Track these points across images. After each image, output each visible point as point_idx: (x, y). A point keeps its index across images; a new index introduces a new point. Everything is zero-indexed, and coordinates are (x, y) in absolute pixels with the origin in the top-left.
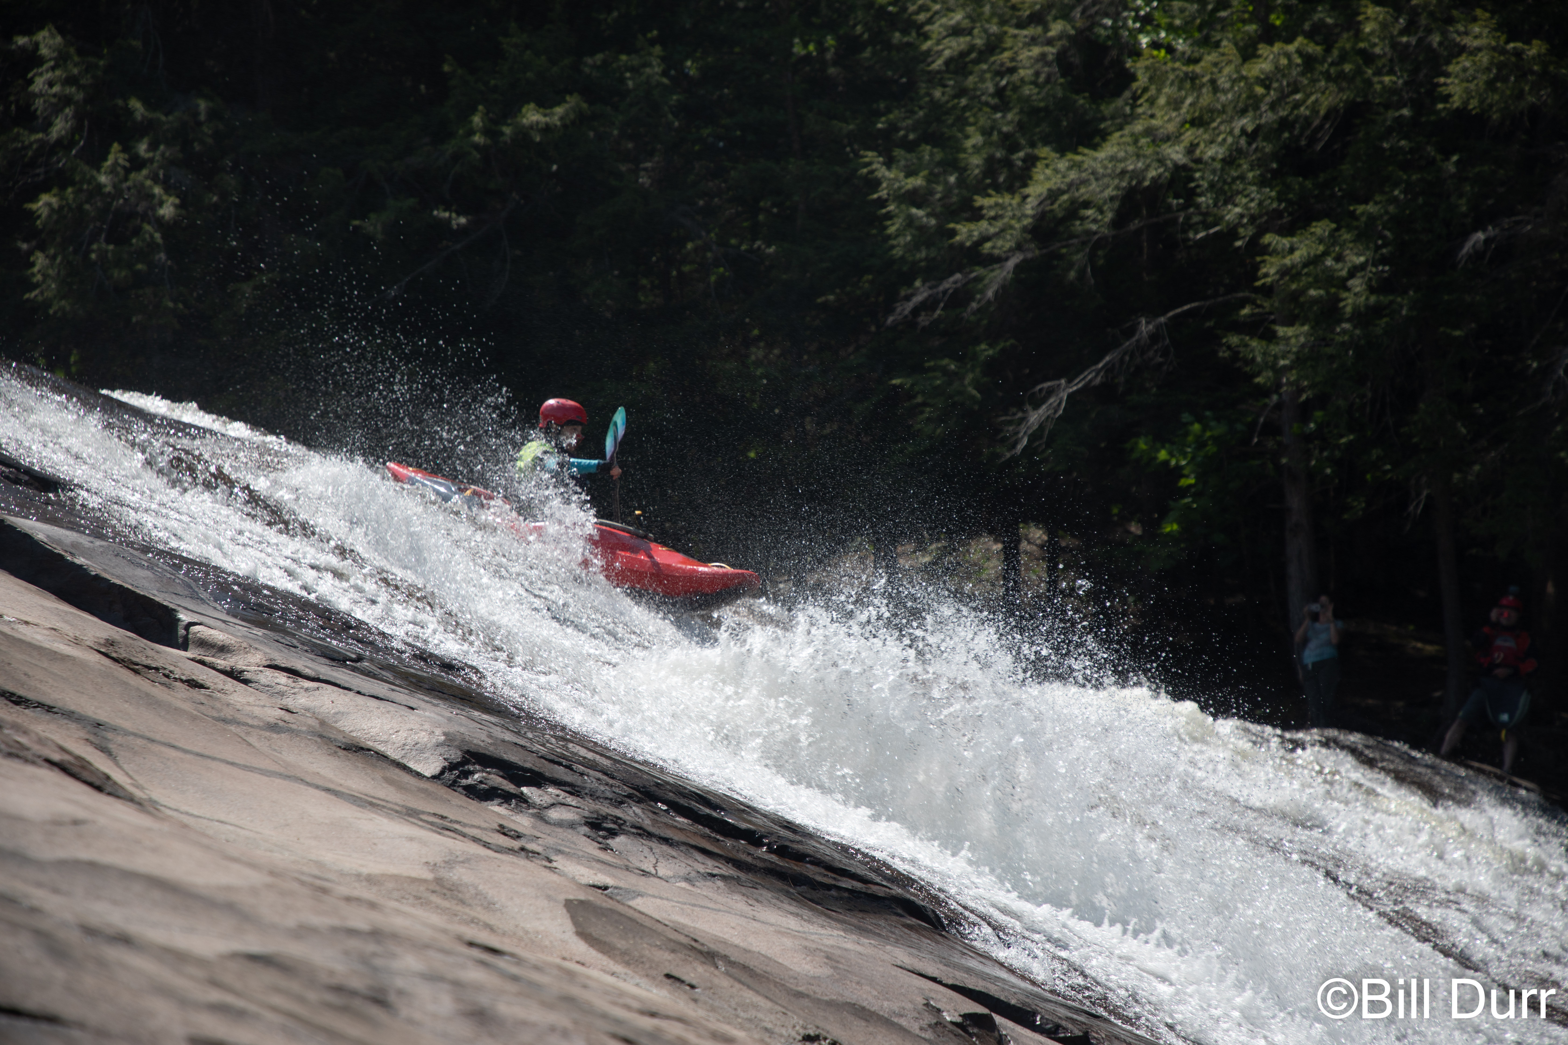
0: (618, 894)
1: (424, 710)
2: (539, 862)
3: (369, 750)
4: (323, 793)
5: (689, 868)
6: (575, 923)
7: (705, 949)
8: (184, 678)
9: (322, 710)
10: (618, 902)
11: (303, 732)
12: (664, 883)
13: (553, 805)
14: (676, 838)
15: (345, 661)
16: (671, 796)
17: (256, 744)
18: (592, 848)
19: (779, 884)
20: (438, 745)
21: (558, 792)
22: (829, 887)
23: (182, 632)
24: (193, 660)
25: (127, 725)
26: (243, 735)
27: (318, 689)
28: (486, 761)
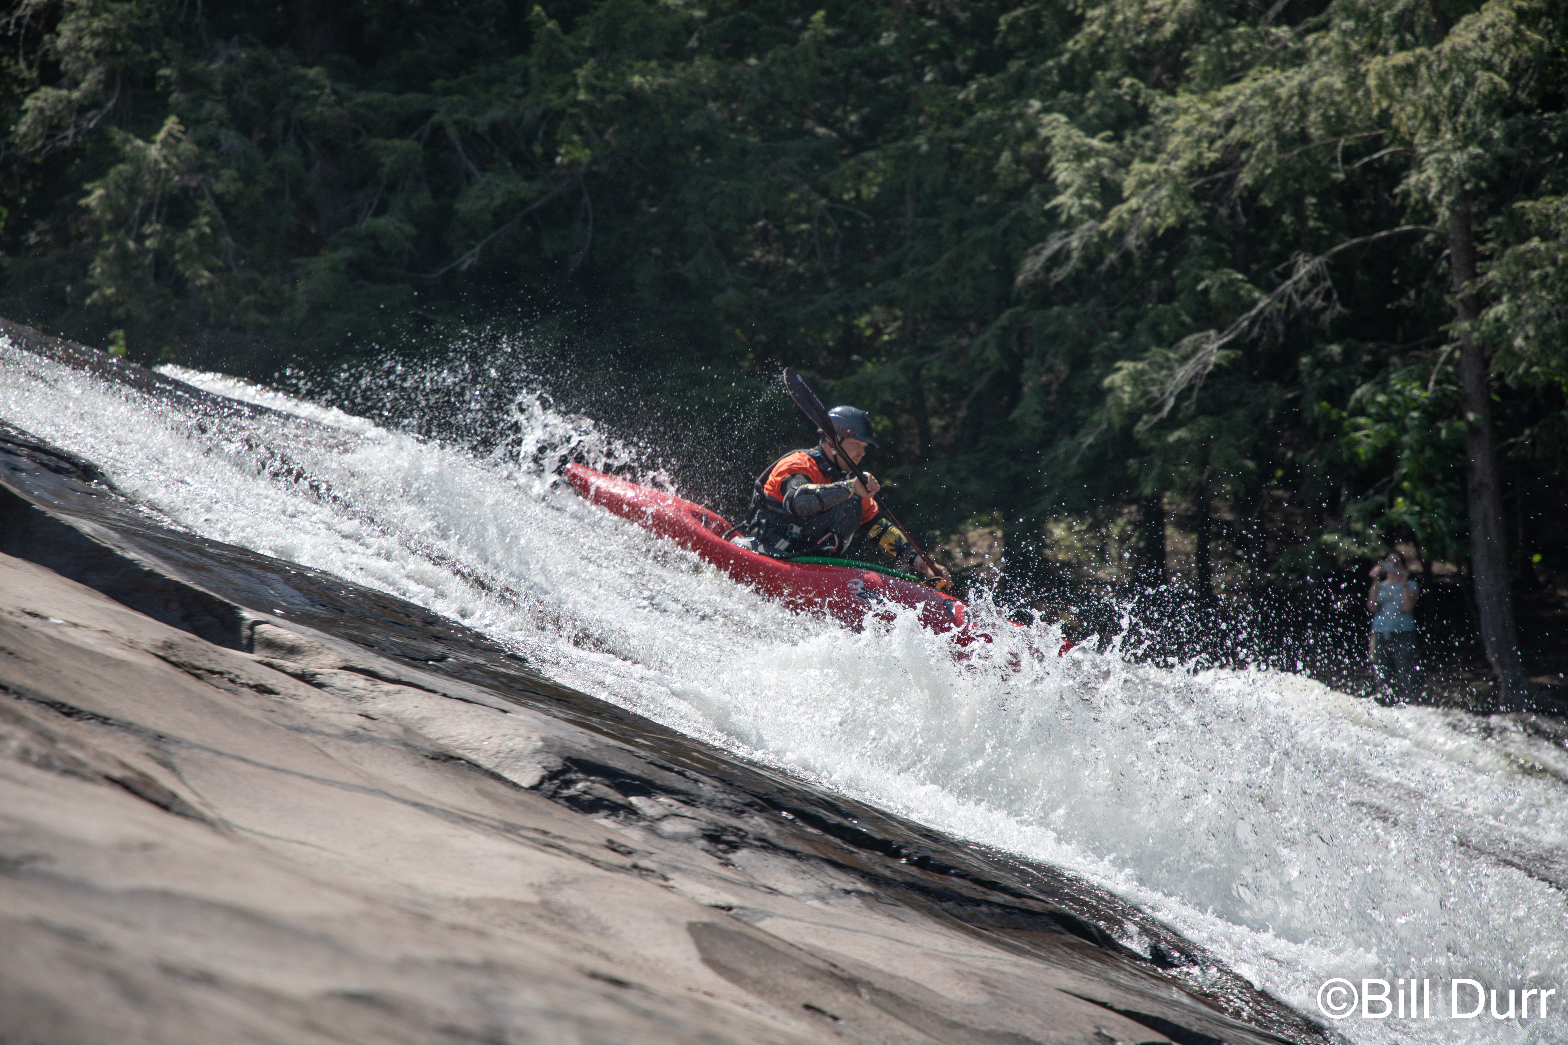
0: (744, 915)
1: (518, 713)
2: (653, 880)
3: (459, 759)
4: (412, 809)
5: (821, 884)
6: (700, 948)
7: (845, 975)
8: (251, 683)
9: (405, 715)
10: (745, 923)
11: (386, 741)
12: (794, 902)
13: (665, 816)
14: (805, 851)
15: (427, 661)
16: (796, 803)
17: (335, 755)
18: (711, 864)
19: (922, 901)
20: (536, 752)
21: (671, 801)
22: (978, 903)
23: (246, 632)
24: (259, 662)
25: (191, 736)
26: (319, 745)
27: (399, 692)
28: (589, 768)
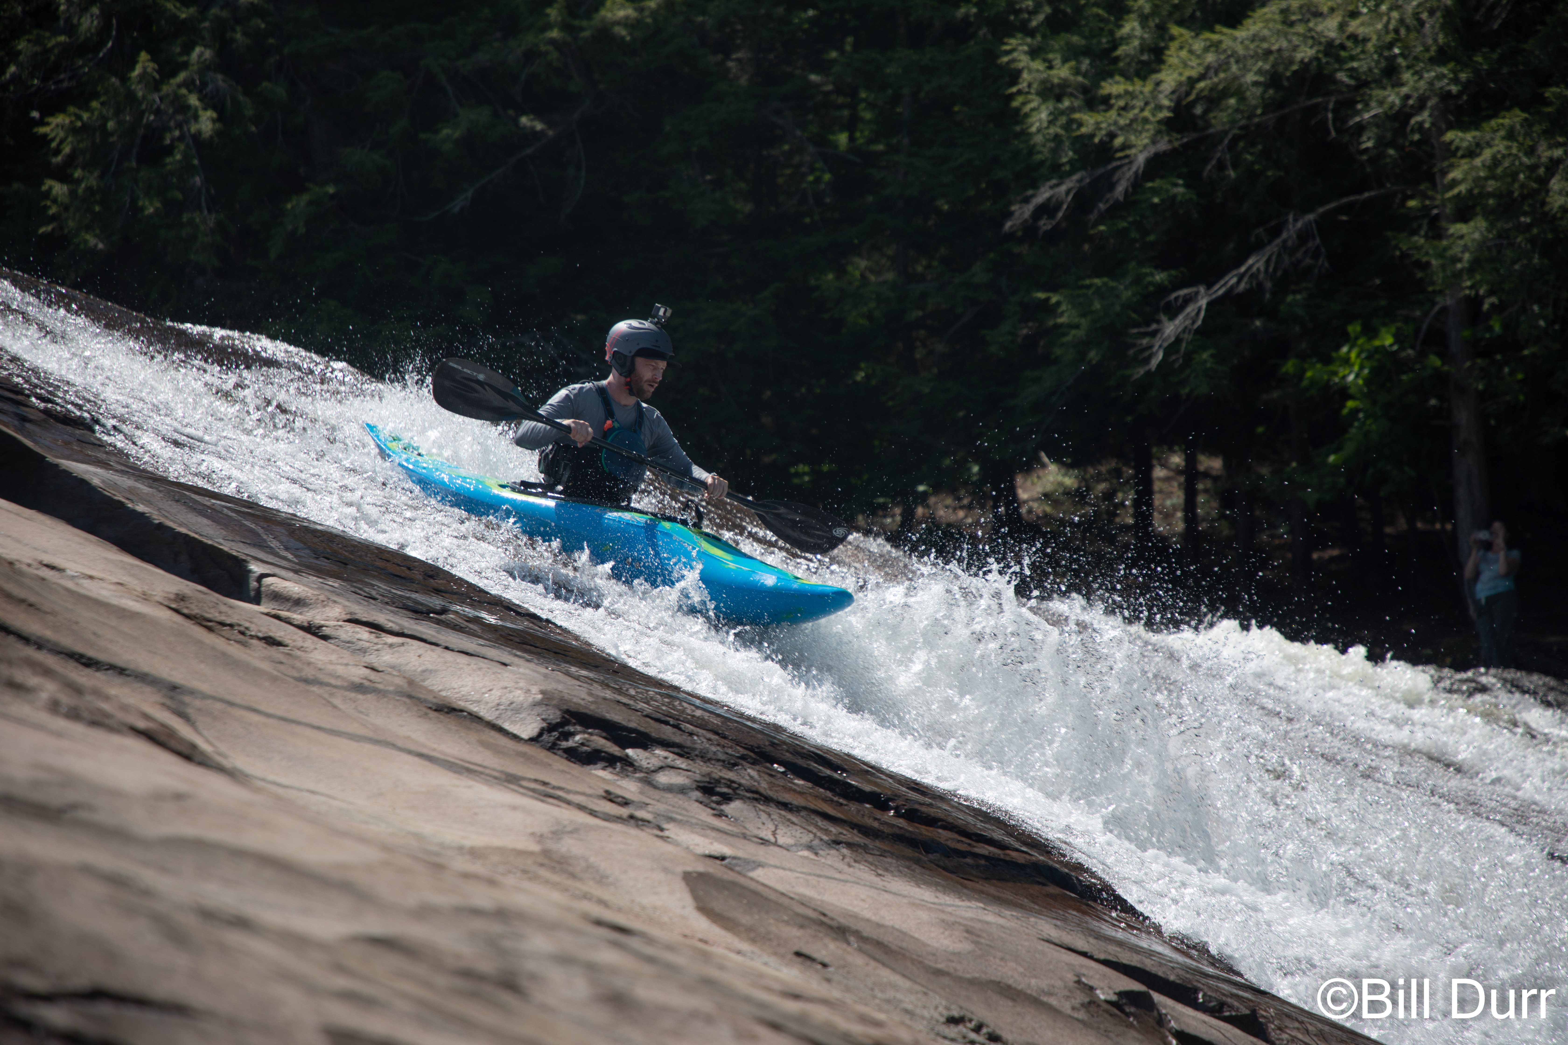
0: (736, 865)
1: (518, 666)
2: (649, 830)
3: (462, 711)
4: (416, 760)
5: (811, 836)
6: (696, 897)
7: (834, 924)
8: (260, 635)
9: (408, 668)
10: (739, 873)
11: (391, 692)
12: (785, 852)
13: (661, 768)
14: (795, 803)
15: (428, 614)
16: (788, 756)
17: (341, 706)
18: (705, 815)
19: (909, 852)
20: (535, 704)
21: (666, 754)
22: (963, 854)
23: (254, 584)
24: (267, 614)
25: (204, 687)
26: (326, 696)
27: (403, 644)
28: (588, 721)
